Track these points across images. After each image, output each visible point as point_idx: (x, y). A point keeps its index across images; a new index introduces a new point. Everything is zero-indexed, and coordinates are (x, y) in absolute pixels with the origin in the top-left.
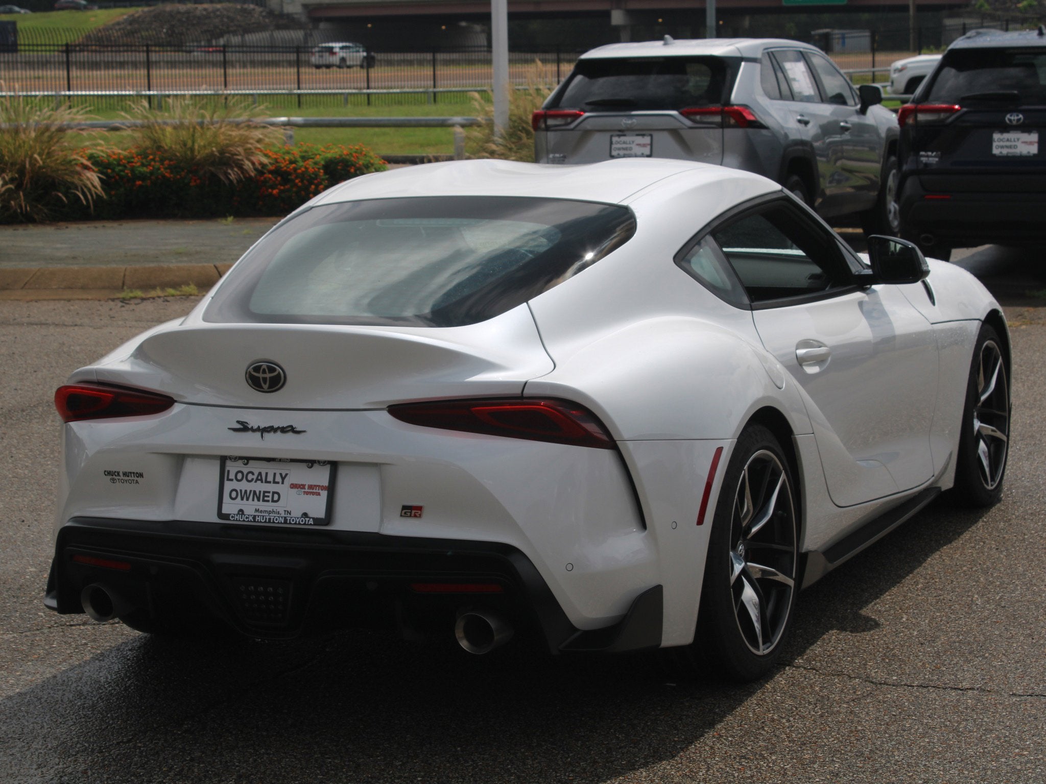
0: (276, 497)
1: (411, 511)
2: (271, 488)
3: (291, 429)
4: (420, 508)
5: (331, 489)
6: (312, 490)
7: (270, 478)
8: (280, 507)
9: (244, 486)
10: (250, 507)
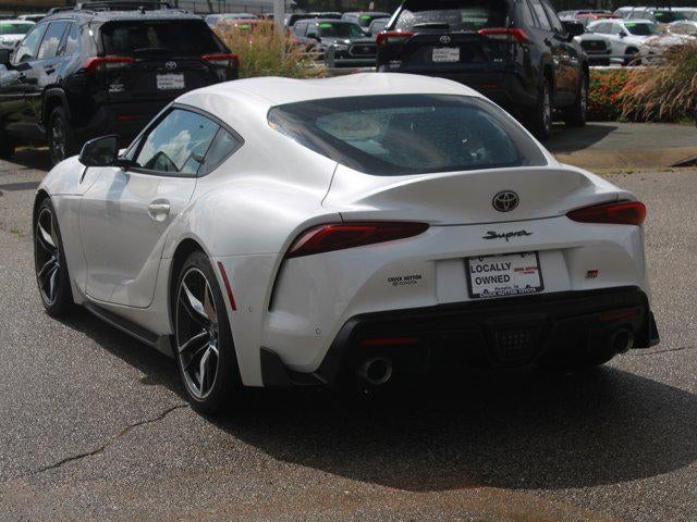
0: (507, 278)
1: (592, 274)
2: (502, 273)
3: (524, 233)
4: (596, 271)
5: (539, 268)
6: (529, 270)
7: (500, 267)
8: (510, 284)
9: (483, 274)
10: (491, 288)
